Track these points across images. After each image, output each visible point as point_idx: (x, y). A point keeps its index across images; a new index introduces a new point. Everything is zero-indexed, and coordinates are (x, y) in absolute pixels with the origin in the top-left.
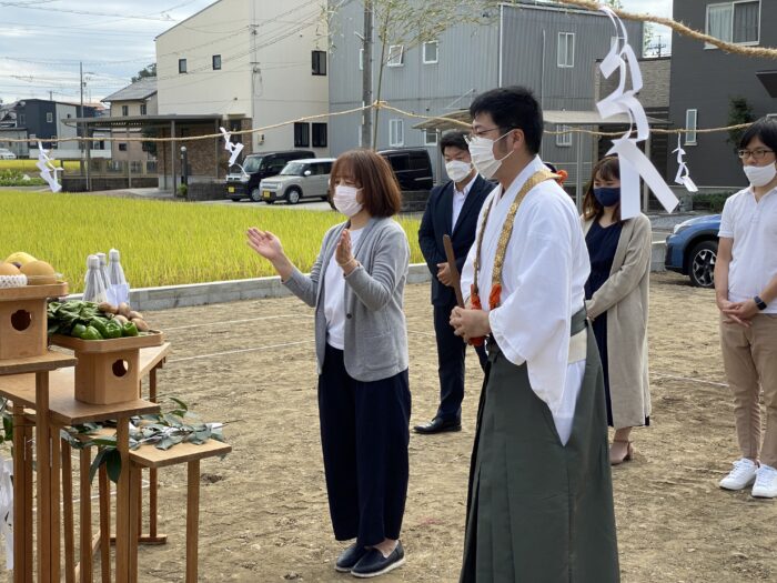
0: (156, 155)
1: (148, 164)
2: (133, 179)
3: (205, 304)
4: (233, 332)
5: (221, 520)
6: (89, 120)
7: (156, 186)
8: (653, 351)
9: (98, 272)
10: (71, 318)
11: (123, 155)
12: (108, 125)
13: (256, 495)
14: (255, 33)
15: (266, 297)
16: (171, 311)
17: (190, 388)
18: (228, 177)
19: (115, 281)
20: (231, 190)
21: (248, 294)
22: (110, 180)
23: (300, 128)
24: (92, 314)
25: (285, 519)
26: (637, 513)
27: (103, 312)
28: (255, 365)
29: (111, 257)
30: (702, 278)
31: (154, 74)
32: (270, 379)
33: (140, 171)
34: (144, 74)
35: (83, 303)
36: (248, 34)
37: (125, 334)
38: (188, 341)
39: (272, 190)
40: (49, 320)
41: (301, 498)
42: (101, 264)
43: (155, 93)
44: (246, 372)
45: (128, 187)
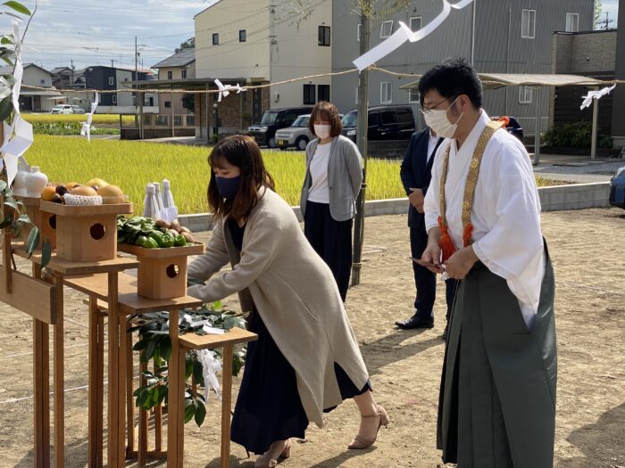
0: (193, 111)
1: (188, 117)
2: (176, 130)
7: (193, 135)
9: (154, 197)
10: (135, 230)
11: (168, 111)
14: (273, 11)
16: (205, 233)
18: (250, 128)
22: (157, 130)
23: (308, 89)
24: (150, 227)
27: (159, 226)
29: (164, 186)
31: (193, 46)
33: (181, 123)
34: (185, 46)
36: (268, 13)
37: (177, 244)
39: (286, 139)
40: (119, 232)
42: (156, 190)
43: (194, 61)
45: (171, 136)
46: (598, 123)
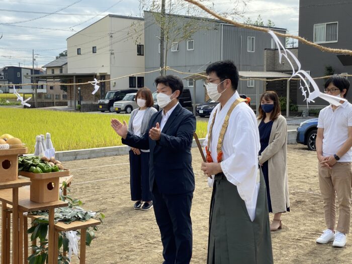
0: (67, 91)
1: (63, 95)
2: (56, 102)
3: (89, 158)
4: (101, 171)
5: (96, 256)
6: (37, 76)
7: (67, 105)
8: (291, 179)
9: (41, 143)
10: (29, 163)
11: (52, 91)
12: (45, 78)
13: (112, 245)
14: (112, 36)
15: (116, 155)
16: (74, 161)
17: (82, 197)
18: (99, 101)
19: (48, 147)
20: (101, 107)
21: (108, 154)
22: (46, 102)
23: (132, 79)
24: (38, 161)
25: (124, 256)
26: (284, 253)
27: (43, 161)
28: (111, 186)
29: (47, 137)
30: (313, 146)
31: (66, 55)
32: (118, 192)
33: (59, 98)
34: (62, 55)
35: (34, 157)
36: (108, 37)
37: (53, 171)
38: (81, 175)
39: (119, 107)
40: (19, 164)
41: (132, 246)
42: (42, 139)
43: (67, 63)
44: (107, 189)
45: (54, 106)
46: (290, 98)
